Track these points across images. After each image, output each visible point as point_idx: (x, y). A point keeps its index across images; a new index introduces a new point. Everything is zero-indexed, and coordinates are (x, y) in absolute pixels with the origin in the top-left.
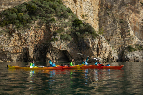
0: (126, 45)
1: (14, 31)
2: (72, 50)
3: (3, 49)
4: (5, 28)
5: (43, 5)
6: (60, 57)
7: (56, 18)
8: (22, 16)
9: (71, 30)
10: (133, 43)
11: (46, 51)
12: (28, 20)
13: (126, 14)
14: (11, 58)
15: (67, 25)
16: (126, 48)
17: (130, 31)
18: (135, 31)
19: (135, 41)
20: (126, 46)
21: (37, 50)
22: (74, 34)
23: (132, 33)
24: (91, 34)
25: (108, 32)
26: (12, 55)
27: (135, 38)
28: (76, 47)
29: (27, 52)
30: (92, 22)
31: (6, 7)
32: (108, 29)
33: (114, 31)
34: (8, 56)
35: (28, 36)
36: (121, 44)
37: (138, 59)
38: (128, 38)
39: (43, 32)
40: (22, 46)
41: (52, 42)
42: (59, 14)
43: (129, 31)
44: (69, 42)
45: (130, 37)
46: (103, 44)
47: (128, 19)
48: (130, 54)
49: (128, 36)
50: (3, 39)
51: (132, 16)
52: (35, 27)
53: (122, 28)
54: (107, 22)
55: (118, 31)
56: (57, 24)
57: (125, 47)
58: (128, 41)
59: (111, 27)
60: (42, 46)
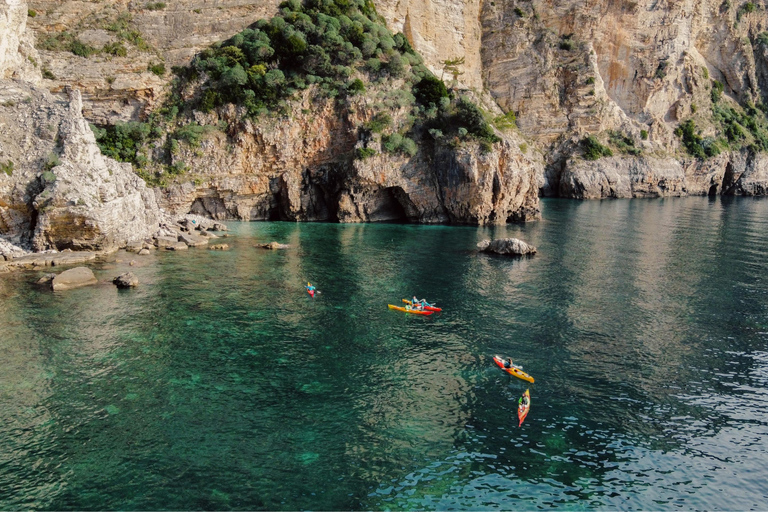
0: (576, 134)
1: (242, 128)
2: (416, 184)
3: (217, 184)
4: (213, 115)
5: (321, 32)
6: (379, 204)
7: (363, 78)
8: (263, 77)
9: (412, 118)
10: (603, 128)
11: (338, 185)
12: (279, 87)
13: (585, 13)
14: (236, 209)
15: (401, 101)
16: (575, 146)
17: (596, 83)
18: (613, 82)
19: (611, 120)
20: (575, 139)
21: (310, 182)
22: (421, 130)
23: (600, 87)
24: (479, 135)
25: (514, 83)
26: (238, 201)
27: (609, 109)
28: (429, 176)
29: (280, 191)
30: (458, 46)
31: (206, 41)
32: (513, 74)
33: (535, 79)
34: (229, 205)
35: (285, 143)
36: (557, 130)
37: (614, 187)
38: (585, 107)
39: (327, 126)
40: (267, 174)
41: (357, 163)
42: (375, 63)
43: (590, 81)
44: (407, 161)
45: (591, 103)
46: (513, 166)
47: (592, 35)
48: (586, 169)
49: (584, 99)
50: (213, 152)
51: (607, 23)
52: (304, 112)
53: (565, 69)
54: (513, 46)
55: (552, 81)
56: (369, 101)
57: (572, 142)
58: (586, 120)
59: (525, 65)
60: (324, 171)
